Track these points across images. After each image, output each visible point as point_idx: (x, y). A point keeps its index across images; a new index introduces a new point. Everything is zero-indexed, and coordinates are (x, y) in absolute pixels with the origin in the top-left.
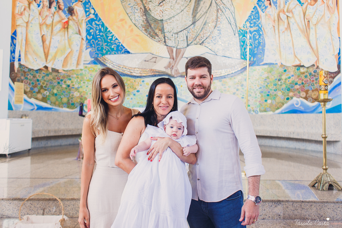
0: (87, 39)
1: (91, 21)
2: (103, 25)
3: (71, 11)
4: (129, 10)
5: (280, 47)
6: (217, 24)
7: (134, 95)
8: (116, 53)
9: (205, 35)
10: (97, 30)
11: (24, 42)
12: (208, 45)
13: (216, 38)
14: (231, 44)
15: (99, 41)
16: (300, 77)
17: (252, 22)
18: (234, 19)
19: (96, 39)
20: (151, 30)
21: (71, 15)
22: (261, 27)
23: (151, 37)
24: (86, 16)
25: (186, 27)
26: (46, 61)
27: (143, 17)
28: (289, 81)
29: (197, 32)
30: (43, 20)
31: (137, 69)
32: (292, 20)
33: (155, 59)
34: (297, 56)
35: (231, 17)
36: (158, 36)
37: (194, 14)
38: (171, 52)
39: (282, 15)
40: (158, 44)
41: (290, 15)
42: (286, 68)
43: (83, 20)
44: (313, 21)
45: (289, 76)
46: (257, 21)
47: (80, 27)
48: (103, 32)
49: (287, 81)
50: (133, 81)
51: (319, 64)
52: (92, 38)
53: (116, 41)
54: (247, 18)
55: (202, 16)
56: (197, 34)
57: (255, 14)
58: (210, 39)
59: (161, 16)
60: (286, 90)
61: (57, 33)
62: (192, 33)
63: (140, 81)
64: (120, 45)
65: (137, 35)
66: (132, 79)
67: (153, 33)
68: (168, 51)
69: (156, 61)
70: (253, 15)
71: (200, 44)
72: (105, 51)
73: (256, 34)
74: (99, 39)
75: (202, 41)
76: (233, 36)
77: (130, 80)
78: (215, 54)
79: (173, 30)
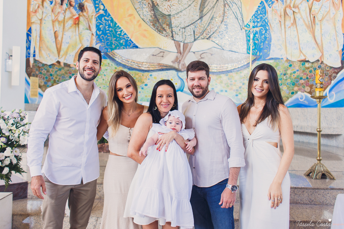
0: (97, 34)
1: (100, 17)
2: (112, 20)
3: (81, 8)
4: (137, 6)
5: (286, 42)
6: (224, 19)
7: (142, 88)
8: (125, 48)
9: (212, 30)
10: (106, 25)
11: (38, 38)
12: (215, 39)
13: (223, 32)
14: (237, 39)
15: (108, 36)
16: (305, 72)
17: (258, 17)
18: (241, 14)
19: (106, 34)
20: (159, 25)
21: (82, 11)
22: (268, 22)
23: (159, 32)
24: (96, 12)
25: (193, 22)
26: (59, 56)
27: (151, 12)
28: (294, 76)
29: (204, 27)
30: (55, 17)
31: (145, 63)
32: (298, 16)
33: (163, 53)
34: (302, 51)
35: (238, 12)
36: (166, 31)
37: (202, 9)
38: (179, 46)
39: (288, 10)
40: (166, 39)
41: (296, 10)
42: (291, 63)
43: (93, 15)
44: (319, 17)
45: (294, 71)
46: (263, 16)
47: (90, 22)
48: (112, 28)
49: (292, 76)
50: (141, 75)
51: (323, 59)
52: (102, 33)
53: (125, 36)
54: (253, 13)
55: (210, 11)
56: (204, 29)
57: (262, 9)
58: (217, 33)
59: (169, 11)
60: (291, 85)
61: (69, 29)
62: (199, 28)
63: (148, 75)
64: (129, 39)
65: (145, 30)
66: (140, 73)
67: (161, 28)
68: (175, 45)
69: (164, 56)
70: (260, 10)
71: (207, 39)
72: (115, 46)
73: (262, 29)
74: (109, 34)
75: (209, 36)
76: (240, 31)
77: (138, 74)
78: (221, 48)
79: (180, 24)
